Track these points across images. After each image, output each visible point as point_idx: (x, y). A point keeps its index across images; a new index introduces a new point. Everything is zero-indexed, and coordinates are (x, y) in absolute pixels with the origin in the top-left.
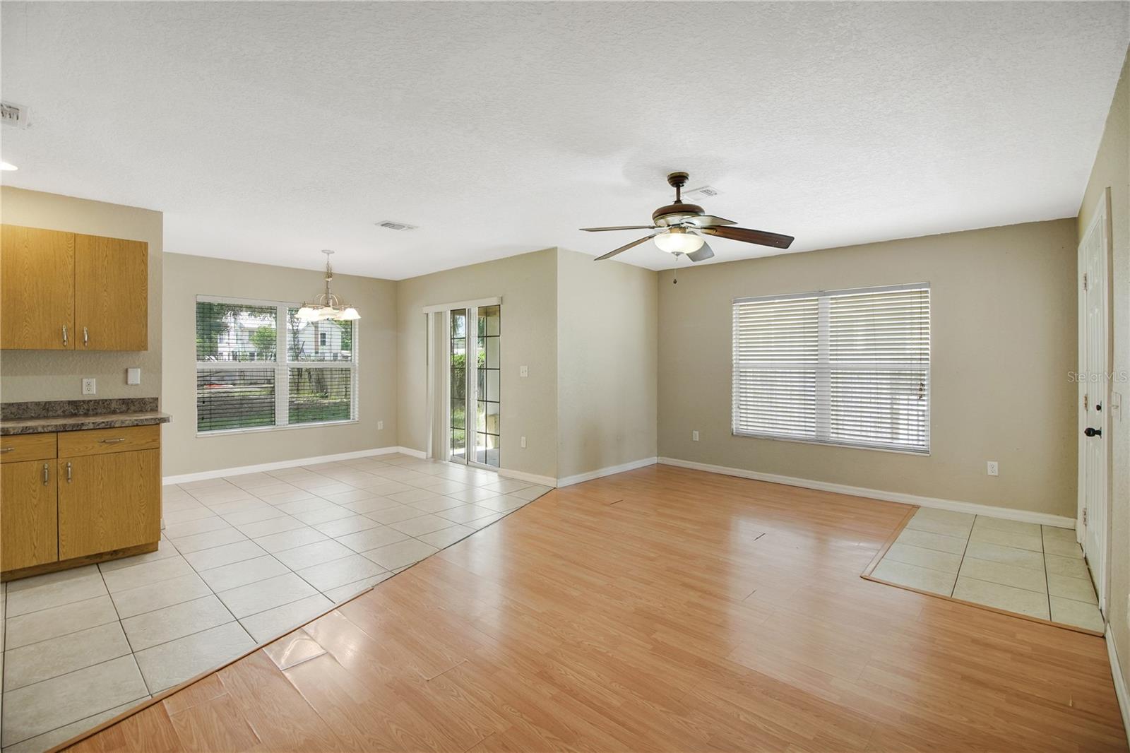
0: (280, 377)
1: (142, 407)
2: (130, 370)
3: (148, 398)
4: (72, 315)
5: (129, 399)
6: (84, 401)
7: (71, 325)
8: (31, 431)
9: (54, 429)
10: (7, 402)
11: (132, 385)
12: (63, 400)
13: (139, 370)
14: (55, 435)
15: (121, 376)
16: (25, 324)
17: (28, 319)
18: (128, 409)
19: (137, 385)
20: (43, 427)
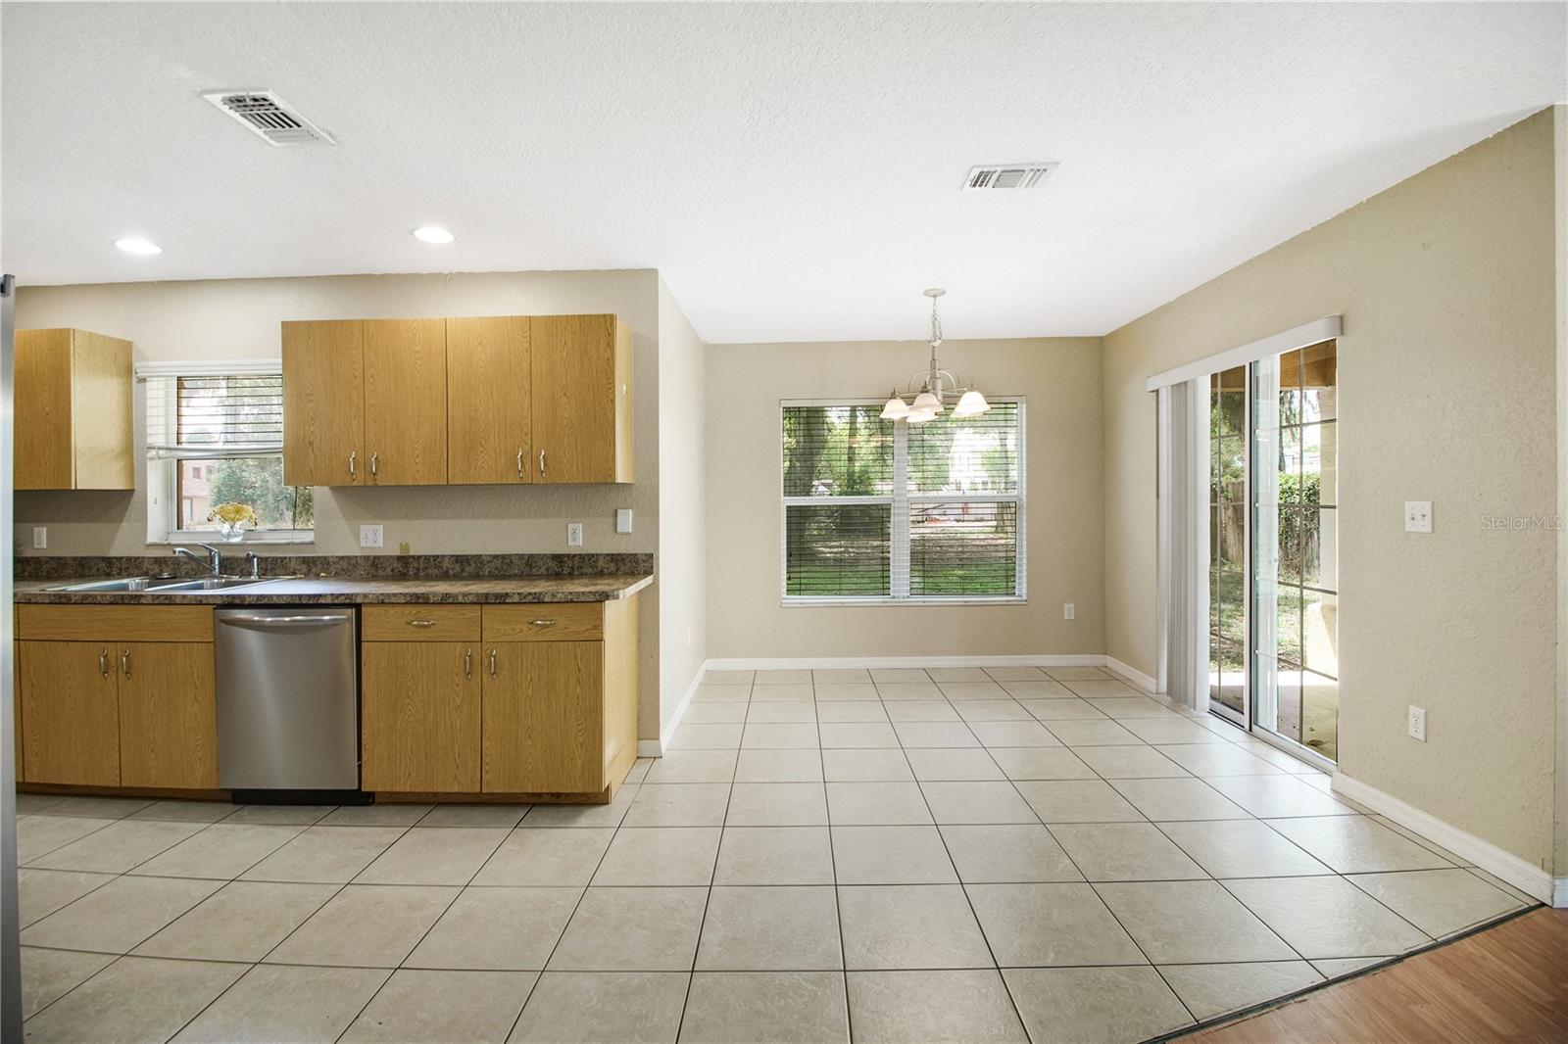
0: (896, 519)
1: (634, 567)
2: (619, 511)
3: (642, 554)
4: (529, 433)
5: (619, 554)
6: (568, 556)
7: (527, 448)
8: (451, 600)
9: (475, 600)
10: (492, 553)
11: (622, 534)
12: (545, 552)
13: (631, 511)
14: (478, 607)
15: (611, 520)
16: (481, 449)
17: (484, 443)
18: (618, 569)
19: (628, 534)
20: (464, 595)
